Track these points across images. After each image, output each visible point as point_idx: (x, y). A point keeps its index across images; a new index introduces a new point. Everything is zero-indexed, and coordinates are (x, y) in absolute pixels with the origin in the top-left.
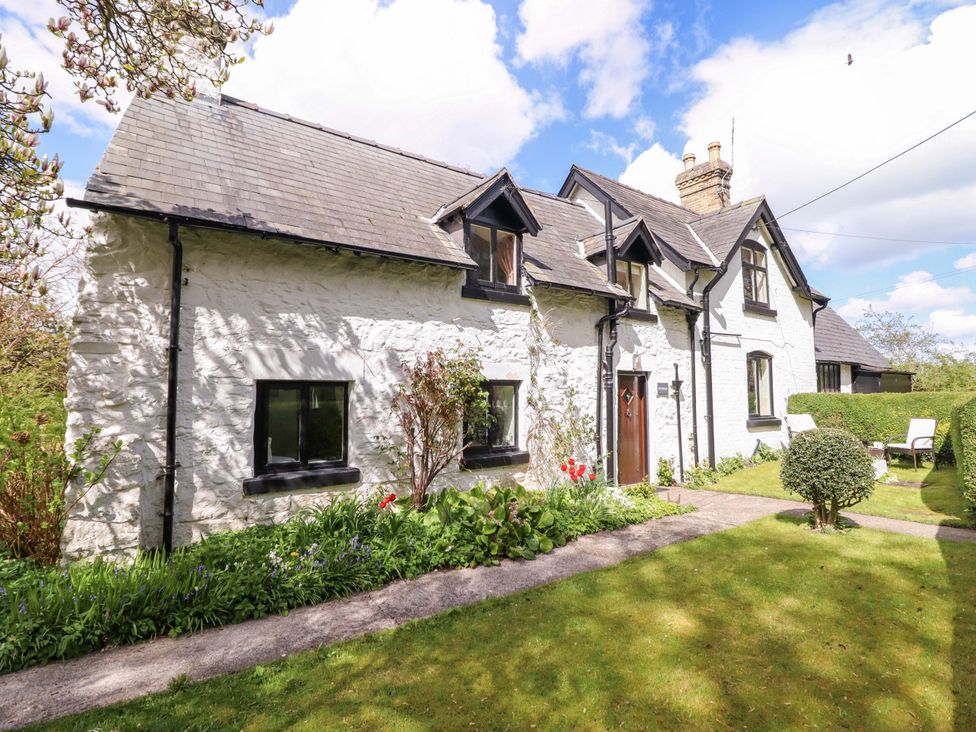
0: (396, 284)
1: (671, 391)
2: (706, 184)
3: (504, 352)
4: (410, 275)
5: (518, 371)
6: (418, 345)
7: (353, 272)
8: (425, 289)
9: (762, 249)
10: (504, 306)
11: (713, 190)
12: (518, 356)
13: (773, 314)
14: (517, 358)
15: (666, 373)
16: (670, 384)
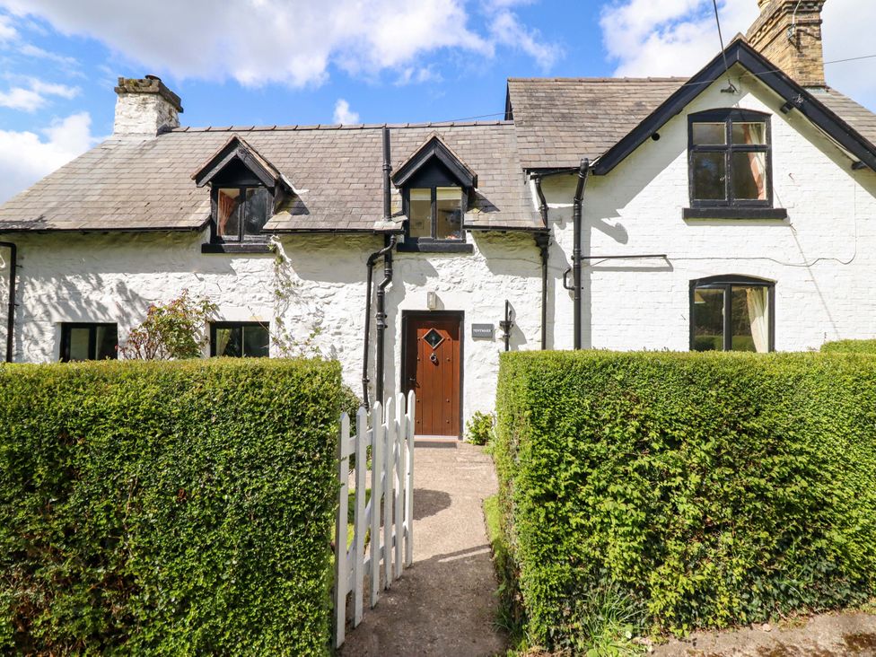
0: (146, 250)
1: (500, 333)
2: (776, 31)
3: (247, 297)
4: (157, 241)
5: (263, 314)
6: (164, 295)
7: (114, 245)
8: (170, 250)
9: (764, 117)
10: (248, 256)
11: (783, 36)
12: (264, 300)
13: (781, 215)
14: (262, 301)
15: (492, 313)
16: (497, 325)
